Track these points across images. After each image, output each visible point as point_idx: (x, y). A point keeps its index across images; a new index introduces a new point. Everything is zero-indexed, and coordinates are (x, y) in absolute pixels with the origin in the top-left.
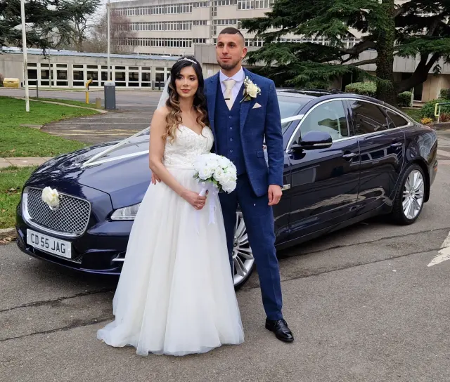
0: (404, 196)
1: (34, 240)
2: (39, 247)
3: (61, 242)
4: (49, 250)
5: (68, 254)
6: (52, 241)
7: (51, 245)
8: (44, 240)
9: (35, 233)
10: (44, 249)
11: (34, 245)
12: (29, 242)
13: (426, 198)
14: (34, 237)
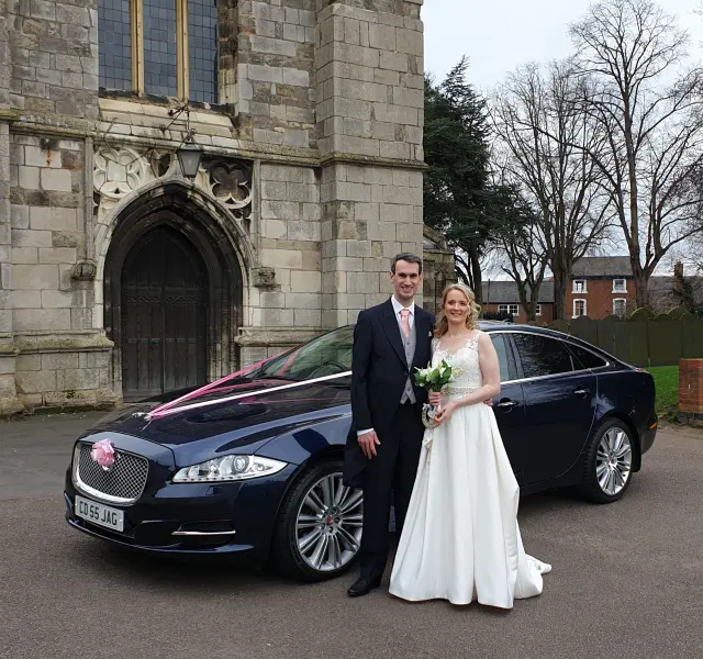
0: (598, 458)
1: (83, 509)
2: (87, 518)
3: (112, 510)
4: (99, 522)
5: (120, 528)
6: (102, 509)
7: (101, 516)
8: (93, 509)
9: (85, 500)
10: (93, 520)
11: (83, 516)
12: (77, 513)
13: (636, 466)
14: (83, 505)
